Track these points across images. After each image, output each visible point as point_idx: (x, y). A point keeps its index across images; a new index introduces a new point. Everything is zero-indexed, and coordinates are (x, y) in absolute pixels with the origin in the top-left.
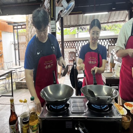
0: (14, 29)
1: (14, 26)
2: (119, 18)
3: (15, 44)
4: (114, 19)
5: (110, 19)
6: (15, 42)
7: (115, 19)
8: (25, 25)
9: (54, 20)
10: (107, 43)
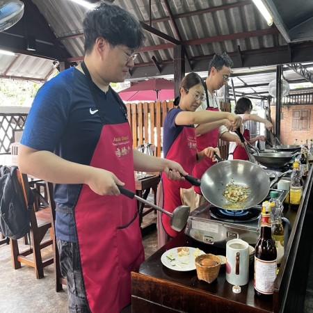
2: (33, 72)
4: (19, 72)
5: (12, 70)
7: (21, 71)
10: (10, 125)
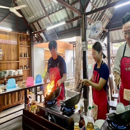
0: (74, 47)
1: (74, 44)
3: (74, 59)
6: (74, 57)
8: (75, 44)
9: (85, 41)
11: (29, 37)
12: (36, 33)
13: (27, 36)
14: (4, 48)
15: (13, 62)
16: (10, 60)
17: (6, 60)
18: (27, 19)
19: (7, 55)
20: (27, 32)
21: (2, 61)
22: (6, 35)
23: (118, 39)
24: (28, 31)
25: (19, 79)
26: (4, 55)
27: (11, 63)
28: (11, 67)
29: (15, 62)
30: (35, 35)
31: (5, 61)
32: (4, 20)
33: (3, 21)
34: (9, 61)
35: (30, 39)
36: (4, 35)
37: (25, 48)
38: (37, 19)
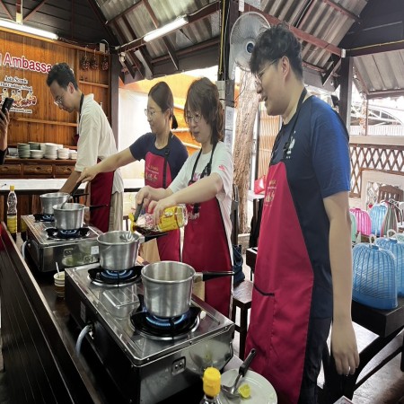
9: (223, 79)
11: (107, 61)
12: (122, 50)
13: (102, 56)
14: (37, 85)
15: (59, 123)
16: (52, 118)
17: (42, 117)
18: (102, 8)
19: (45, 105)
20: (102, 47)
21: (33, 118)
22: (42, 51)
23: (389, 84)
24: (104, 42)
25: (69, 169)
26: (38, 102)
27: (56, 125)
28: (55, 136)
29: (65, 124)
30: (123, 54)
31: (40, 119)
32: (37, 9)
33: (35, 11)
34: (50, 120)
35: (110, 66)
36: (39, 51)
37: (96, 89)
38: (125, 8)
